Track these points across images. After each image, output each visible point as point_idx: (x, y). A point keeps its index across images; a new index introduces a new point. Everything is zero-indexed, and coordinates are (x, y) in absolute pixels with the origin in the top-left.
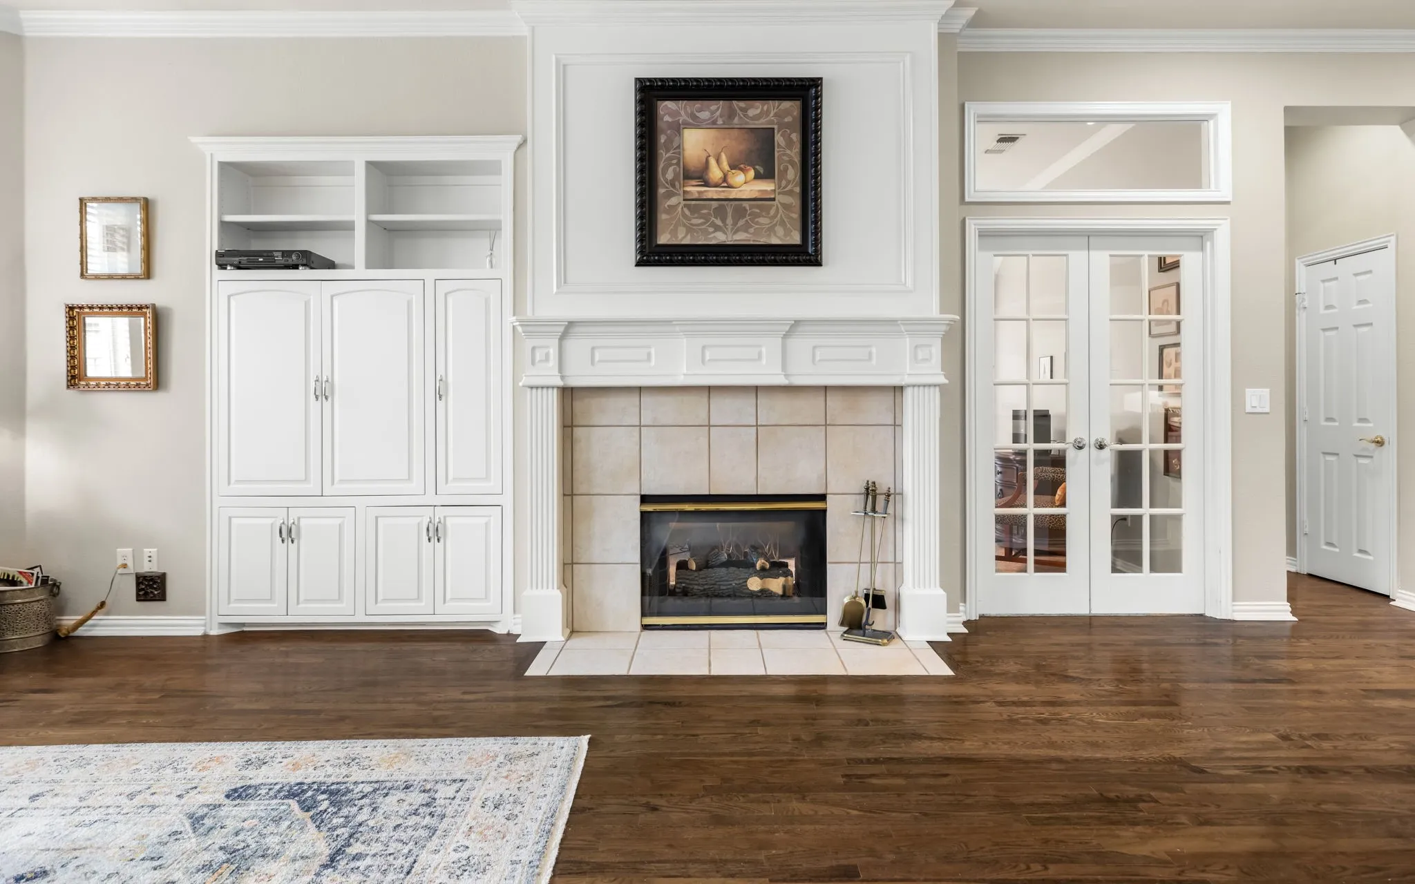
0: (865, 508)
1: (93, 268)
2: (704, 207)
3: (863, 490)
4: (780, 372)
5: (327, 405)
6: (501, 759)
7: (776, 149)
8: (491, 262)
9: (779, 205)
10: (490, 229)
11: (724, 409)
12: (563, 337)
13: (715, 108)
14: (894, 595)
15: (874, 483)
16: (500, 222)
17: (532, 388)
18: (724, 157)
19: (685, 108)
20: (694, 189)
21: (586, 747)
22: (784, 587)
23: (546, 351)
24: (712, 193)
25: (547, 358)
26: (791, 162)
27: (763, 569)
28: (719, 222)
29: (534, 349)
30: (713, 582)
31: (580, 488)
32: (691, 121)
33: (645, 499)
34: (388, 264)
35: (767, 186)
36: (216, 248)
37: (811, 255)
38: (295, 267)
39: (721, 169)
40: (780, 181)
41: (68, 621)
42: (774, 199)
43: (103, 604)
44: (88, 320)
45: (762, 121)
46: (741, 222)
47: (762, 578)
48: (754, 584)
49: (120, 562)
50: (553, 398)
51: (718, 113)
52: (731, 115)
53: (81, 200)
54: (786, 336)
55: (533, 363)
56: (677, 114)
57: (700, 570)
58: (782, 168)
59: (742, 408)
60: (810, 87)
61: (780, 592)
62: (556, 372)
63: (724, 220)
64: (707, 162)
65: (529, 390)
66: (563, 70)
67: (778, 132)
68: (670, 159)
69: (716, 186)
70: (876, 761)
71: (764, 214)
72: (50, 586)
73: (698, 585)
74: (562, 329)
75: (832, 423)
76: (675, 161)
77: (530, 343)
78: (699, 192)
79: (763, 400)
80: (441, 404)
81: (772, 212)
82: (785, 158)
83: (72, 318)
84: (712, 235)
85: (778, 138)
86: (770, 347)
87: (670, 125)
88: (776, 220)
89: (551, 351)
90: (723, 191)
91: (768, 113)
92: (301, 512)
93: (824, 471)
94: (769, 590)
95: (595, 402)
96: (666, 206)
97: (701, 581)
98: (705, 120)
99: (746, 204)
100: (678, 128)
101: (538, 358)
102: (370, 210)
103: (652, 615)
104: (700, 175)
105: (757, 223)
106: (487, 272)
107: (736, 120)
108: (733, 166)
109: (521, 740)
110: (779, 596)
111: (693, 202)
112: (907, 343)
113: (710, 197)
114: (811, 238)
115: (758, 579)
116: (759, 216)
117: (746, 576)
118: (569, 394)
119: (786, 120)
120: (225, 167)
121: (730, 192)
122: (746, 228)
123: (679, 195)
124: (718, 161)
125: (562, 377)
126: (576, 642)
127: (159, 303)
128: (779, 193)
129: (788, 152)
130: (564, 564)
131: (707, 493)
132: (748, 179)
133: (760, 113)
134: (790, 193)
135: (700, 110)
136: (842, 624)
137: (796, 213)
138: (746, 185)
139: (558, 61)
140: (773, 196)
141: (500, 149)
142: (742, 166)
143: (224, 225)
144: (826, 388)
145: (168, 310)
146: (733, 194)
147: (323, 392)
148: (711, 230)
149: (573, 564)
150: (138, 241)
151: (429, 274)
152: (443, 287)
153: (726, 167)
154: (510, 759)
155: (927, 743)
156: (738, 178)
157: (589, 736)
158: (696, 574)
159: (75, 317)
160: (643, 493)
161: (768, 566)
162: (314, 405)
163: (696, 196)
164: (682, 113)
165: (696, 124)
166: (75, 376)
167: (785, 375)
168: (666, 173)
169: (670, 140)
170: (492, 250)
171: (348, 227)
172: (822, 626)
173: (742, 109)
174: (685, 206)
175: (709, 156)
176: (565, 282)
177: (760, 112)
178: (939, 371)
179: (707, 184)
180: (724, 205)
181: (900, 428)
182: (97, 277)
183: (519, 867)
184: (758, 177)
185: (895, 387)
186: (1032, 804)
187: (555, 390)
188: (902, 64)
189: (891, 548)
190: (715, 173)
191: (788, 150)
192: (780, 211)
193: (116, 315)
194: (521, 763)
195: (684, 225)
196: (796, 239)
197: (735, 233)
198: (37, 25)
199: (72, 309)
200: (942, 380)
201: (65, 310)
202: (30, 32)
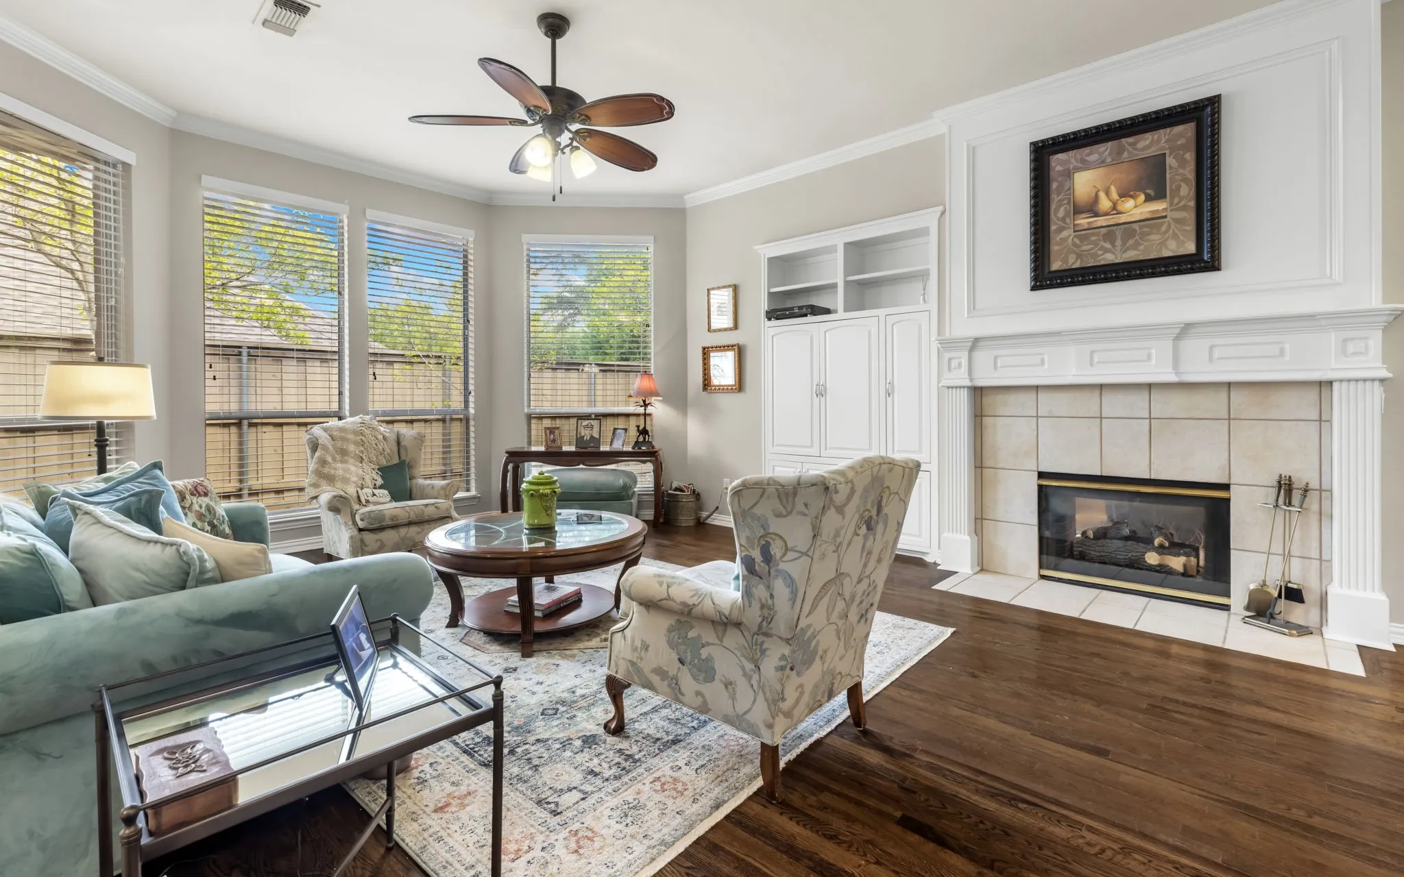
0: (1277, 500)
1: (714, 326)
2: (1093, 234)
3: (1275, 484)
4: (1171, 371)
5: (823, 399)
6: (890, 625)
7: (1168, 171)
8: (924, 298)
9: (1171, 222)
10: (923, 276)
11: (1114, 404)
12: (971, 350)
13: (1106, 149)
14: (1319, 592)
15: (1290, 477)
16: (928, 270)
17: (949, 388)
18: (1113, 189)
19: (1075, 156)
20: (1083, 221)
21: (949, 635)
22: (1185, 566)
23: (959, 360)
24: (1101, 221)
25: (960, 365)
26: (1185, 180)
27: (1161, 546)
28: (1108, 245)
29: (950, 360)
30: (1110, 551)
31: (988, 462)
32: (1081, 165)
33: (1041, 475)
34: (861, 307)
35: (1158, 206)
36: (766, 309)
37: (1206, 262)
38: (805, 315)
39: (1111, 200)
40: (1172, 198)
41: (704, 514)
42: (1165, 217)
43: (717, 508)
44: (712, 354)
45: (1153, 149)
46: (1131, 242)
47: (1160, 554)
48: (1152, 558)
49: (725, 486)
50: (964, 396)
51: (1107, 153)
52: (1120, 151)
53: (708, 290)
54: (1178, 338)
55: (949, 370)
56: (1068, 162)
57: (1098, 539)
58: (1174, 187)
59: (1138, 403)
60: (1205, 107)
61: (1181, 569)
62: (967, 376)
63: (1113, 243)
64: (1097, 195)
65: (946, 389)
66: (972, 152)
67: (1170, 155)
68: (1061, 200)
69: (1106, 214)
70: (1194, 706)
71: (1154, 231)
72: (697, 495)
73: (1095, 551)
74: (970, 344)
75: (1236, 417)
76: (1065, 202)
77: (947, 355)
78: (1089, 223)
79: (1156, 396)
80: (889, 399)
81: (1164, 228)
82: (1178, 177)
83: (704, 354)
84: (1101, 257)
85: (1170, 161)
86: (1161, 349)
87: (1061, 174)
88: (1167, 235)
89: (963, 360)
90: (1112, 218)
91: (1159, 141)
92: (808, 466)
93: (1227, 462)
94: (1168, 566)
95: (1000, 398)
96: (1058, 239)
97: (1097, 549)
98: (1094, 162)
99: (1136, 226)
100: (1068, 175)
101: (953, 366)
102: (846, 274)
103: (1048, 568)
104: (1091, 209)
105: (1146, 241)
106: (922, 306)
107: (1125, 155)
108: (1124, 195)
109: (907, 620)
110: (1178, 574)
111: (1083, 232)
112: (1333, 338)
113: (1099, 225)
114: (1206, 246)
115: (1156, 554)
116: (1149, 234)
117: (1144, 550)
118: (978, 393)
119: (1179, 143)
120: (771, 260)
121: (1120, 218)
122: (1135, 246)
123: (1069, 228)
124: (1107, 193)
125: (971, 380)
126: (981, 577)
127: (741, 343)
128: (1171, 211)
129: (1181, 171)
130: (976, 519)
131: (1099, 474)
132: (1138, 204)
133: (1148, 144)
134: (1184, 208)
135: (1090, 154)
136: (1248, 608)
137: (1189, 225)
138: (1136, 209)
139: (968, 145)
140: (1164, 214)
141: (928, 219)
142: (1132, 193)
143: (771, 295)
144: (1229, 385)
145: (745, 346)
146: (1123, 218)
147: (821, 392)
148: (1100, 252)
149: (982, 519)
150: (730, 309)
151: (881, 312)
152: (891, 320)
153: (1115, 196)
154: (895, 626)
155: (1264, 710)
156: (1130, 203)
157: (954, 629)
158: (1094, 542)
159: (706, 352)
160: (1040, 470)
161: (1167, 544)
162: (816, 400)
163: (1086, 226)
164: (1073, 160)
165: (1085, 166)
166: (707, 384)
167: (1175, 373)
168: (1058, 212)
169: (1061, 185)
170: (924, 290)
171: (834, 286)
172: (1226, 608)
173: (1130, 144)
174: (1075, 236)
175: (1099, 191)
176: (974, 309)
177: (1150, 143)
178: (1380, 365)
179: (1096, 215)
180: (1113, 230)
181: (1328, 423)
182: (715, 331)
183: (872, 675)
184: (1149, 199)
185: (1320, 382)
186: (1348, 781)
187: (966, 389)
188: (1327, 53)
189: (1315, 544)
190: (1105, 204)
191: (1181, 172)
192: (1173, 226)
193: (725, 350)
194: (901, 630)
195: (1075, 252)
196: (1191, 248)
197: (1124, 252)
198: (691, 201)
199: (704, 349)
200: (1384, 373)
201: (701, 350)
202: (688, 205)
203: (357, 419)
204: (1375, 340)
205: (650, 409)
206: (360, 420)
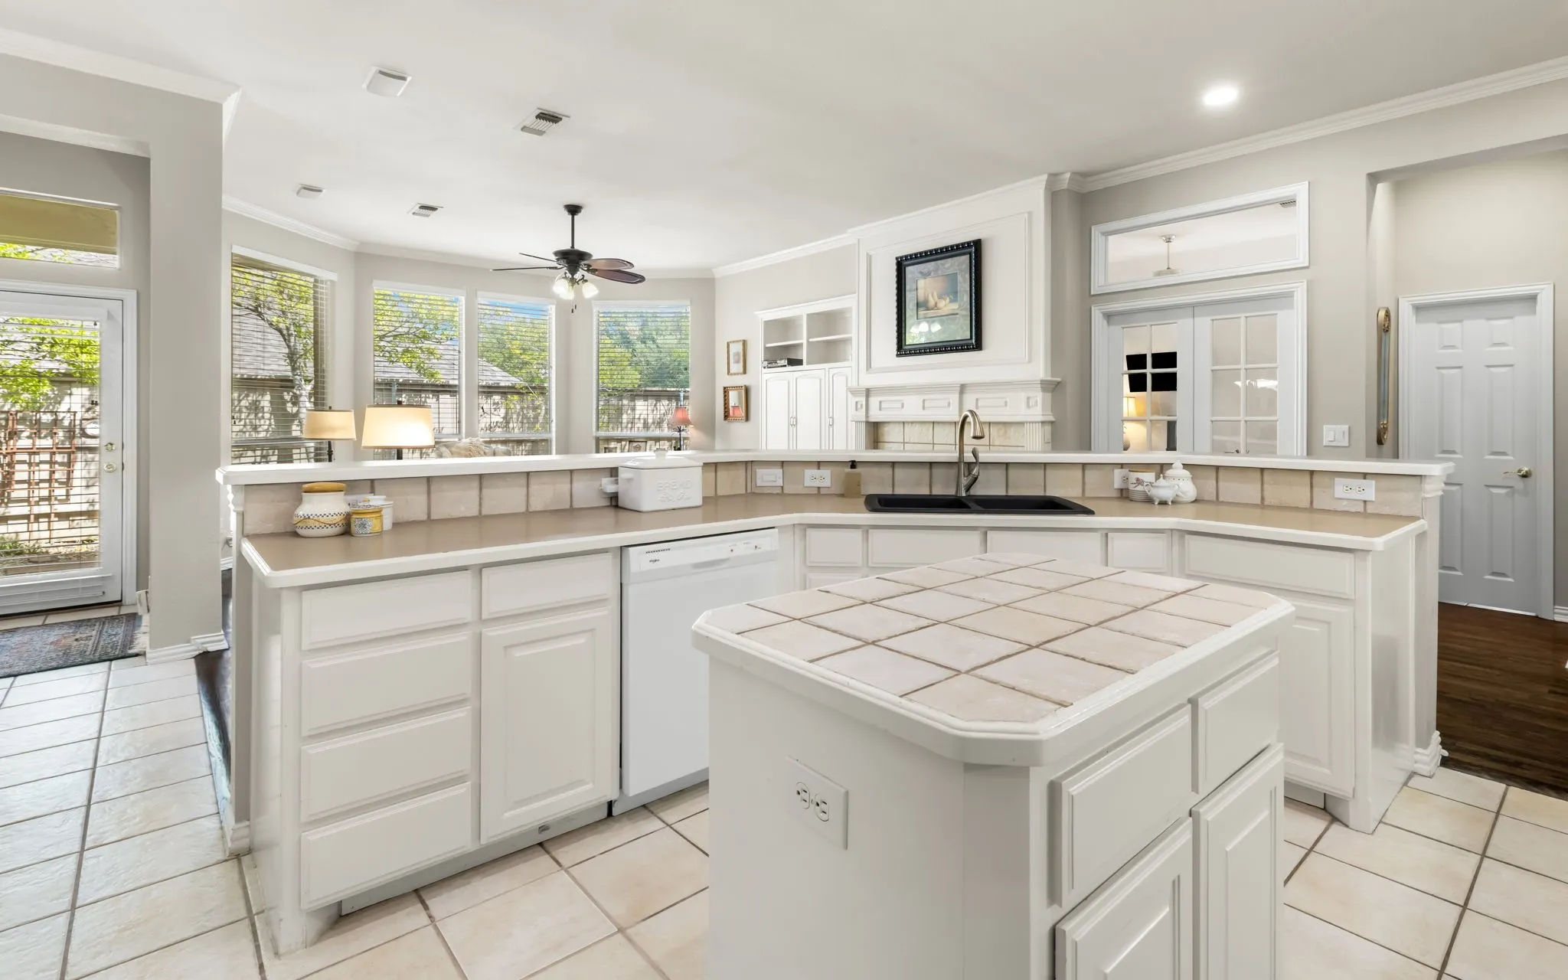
1: (731, 371)
5: (795, 429)
7: (956, 285)
9: (958, 316)
12: (867, 396)
13: (931, 266)
16: (852, 338)
17: (857, 421)
18: (935, 293)
19: (917, 268)
20: (922, 313)
23: (861, 403)
24: (930, 314)
25: (862, 406)
26: (966, 291)
29: (857, 402)
32: (921, 275)
35: (954, 306)
36: (766, 359)
37: (978, 344)
38: (789, 365)
39: (934, 299)
40: (958, 302)
42: (957, 314)
44: (730, 392)
45: (952, 270)
50: (863, 428)
51: (932, 268)
52: (938, 269)
53: (728, 344)
54: (961, 393)
55: (856, 409)
56: (915, 273)
58: (959, 295)
60: (978, 245)
62: (865, 414)
64: (928, 296)
65: (855, 423)
66: (869, 258)
67: (958, 275)
68: (911, 297)
69: (932, 309)
71: (953, 322)
74: (866, 392)
75: (993, 444)
76: (913, 299)
77: (855, 400)
78: (924, 314)
81: (956, 321)
82: (962, 290)
85: (958, 279)
87: (911, 279)
88: (957, 326)
89: (863, 403)
90: (935, 312)
91: (954, 265)
95: (886, 430)
96: (909, 324)
98: (926, 274)
99: (944, 319)
100: (914, 280)
101: (858, 407)
102: (808, 338)
104: (925, 304)
105: (949, 329)
107: (940, 272)
108: (940, 297)
111: (922, 320)
112: (1024, 396)
113: (929, 316)
114: (974, 334)
116: (952, 324)
118: (872, 425)
119: (961, 267)
120: (765, 323)
121: (938, 312)
122: (945, 332)
123: (916, 317)
124: (933, 295)
125: (868, 417)
127: (747, 384)
128: (957, 310)
129: (964, 286)
132: (946, 303)
134: (965, 309)
135: (926, 268)
137: (967, 321)
138: (945, 306)
139: (867, 253)
141: (852, 301)
142: (944, 296)
143: (766, 349)
144: (990, 424)
145: (749, 386)
146: (940, 313)
147: (794, 423)
150: (743, 358)
151: (827, 366)
152: (833, 371)
153: (937, 298)
156: (942, 304)
159: (726, 391)
162: (791, 429)
163: (923, 316)
164: (917, 272)
165: (923, 277)
166: (726, 415)
168: (910, 305)
169: (911, 287)
171: (803, 345)
173: (942, 264)
174: (918, 323)
175: (929, 293)
176: (870, 367)
177: (951, 265)
179: (928, 309)
180: (935, 320)
182: (732, 375)
184: (951, 302)
187: (865, 423)
190: (932, 302)
192: (960, 321)
193: (738, 390)
196: (967, 335)
198: (718, 273)
199: (725, 388)
200: (1052, 418)
201: (722, 389)
202: (717, 276)
203: (468, 440)
204: (1038, 396)
205: (683, 434)
206: (469, 441)
